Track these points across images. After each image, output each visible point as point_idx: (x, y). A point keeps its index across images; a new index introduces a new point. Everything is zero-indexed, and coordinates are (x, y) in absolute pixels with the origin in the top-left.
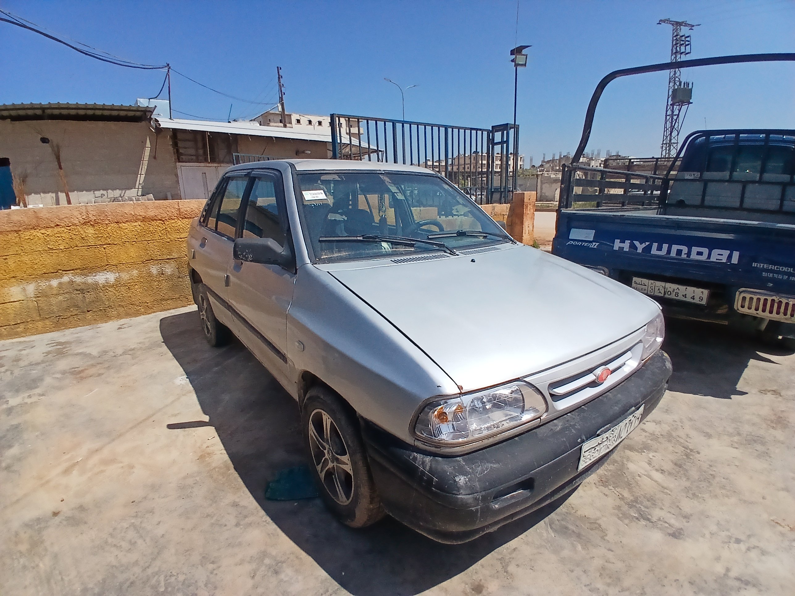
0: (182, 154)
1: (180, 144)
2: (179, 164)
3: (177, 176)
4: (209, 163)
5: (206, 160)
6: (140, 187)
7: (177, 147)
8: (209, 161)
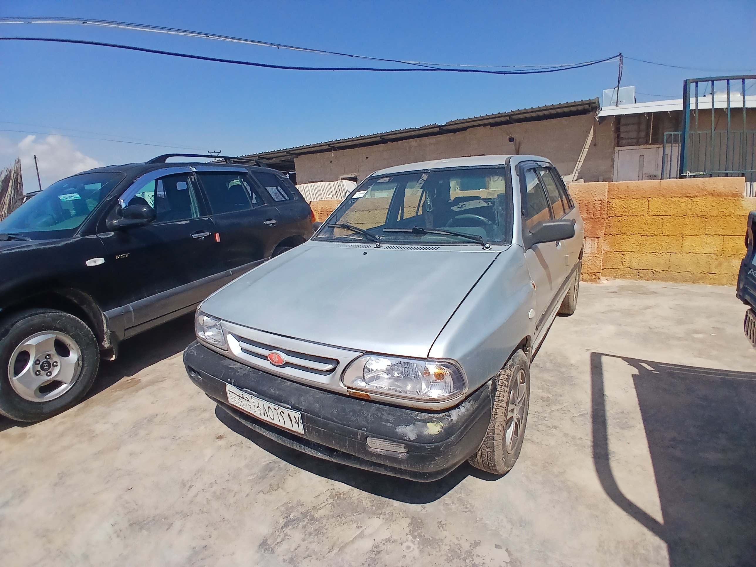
0: (622, 139)
1: (622, 129)
2: (617, 149)
3: (613, 160)
4: (650, 144)
5: (647, 143)
6: (577, 173)
7: (619, 132)
8: (650, 143)
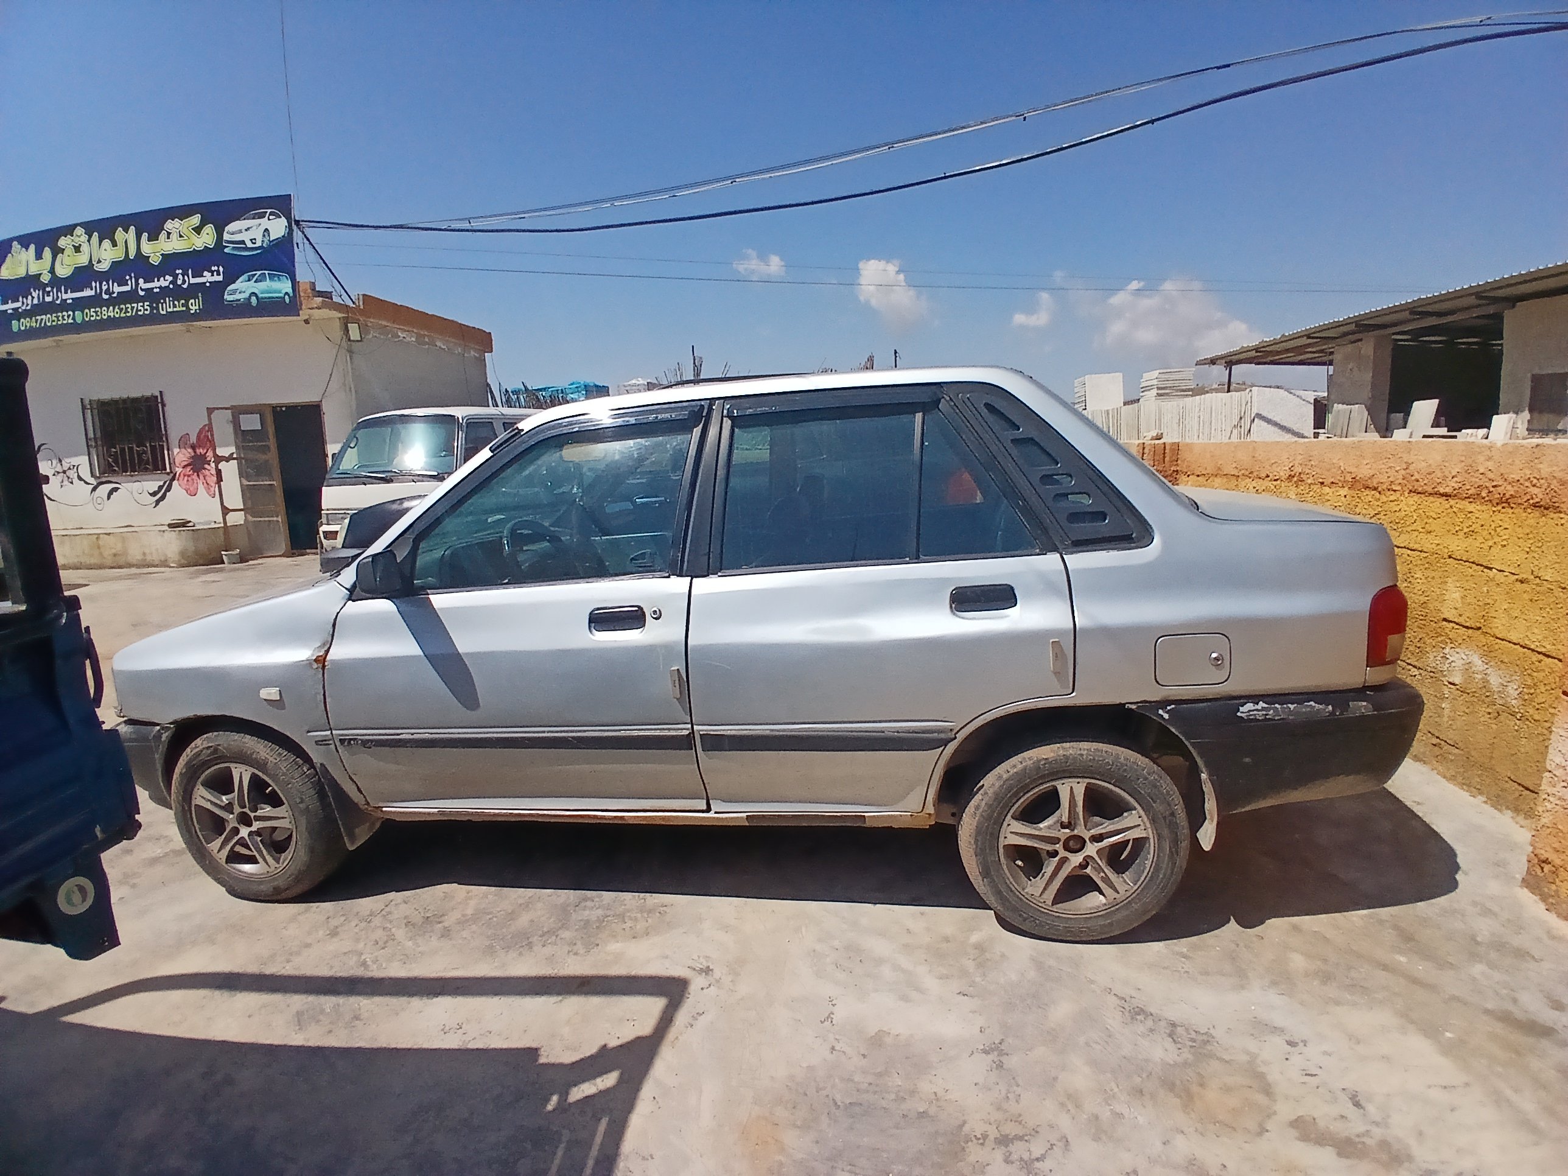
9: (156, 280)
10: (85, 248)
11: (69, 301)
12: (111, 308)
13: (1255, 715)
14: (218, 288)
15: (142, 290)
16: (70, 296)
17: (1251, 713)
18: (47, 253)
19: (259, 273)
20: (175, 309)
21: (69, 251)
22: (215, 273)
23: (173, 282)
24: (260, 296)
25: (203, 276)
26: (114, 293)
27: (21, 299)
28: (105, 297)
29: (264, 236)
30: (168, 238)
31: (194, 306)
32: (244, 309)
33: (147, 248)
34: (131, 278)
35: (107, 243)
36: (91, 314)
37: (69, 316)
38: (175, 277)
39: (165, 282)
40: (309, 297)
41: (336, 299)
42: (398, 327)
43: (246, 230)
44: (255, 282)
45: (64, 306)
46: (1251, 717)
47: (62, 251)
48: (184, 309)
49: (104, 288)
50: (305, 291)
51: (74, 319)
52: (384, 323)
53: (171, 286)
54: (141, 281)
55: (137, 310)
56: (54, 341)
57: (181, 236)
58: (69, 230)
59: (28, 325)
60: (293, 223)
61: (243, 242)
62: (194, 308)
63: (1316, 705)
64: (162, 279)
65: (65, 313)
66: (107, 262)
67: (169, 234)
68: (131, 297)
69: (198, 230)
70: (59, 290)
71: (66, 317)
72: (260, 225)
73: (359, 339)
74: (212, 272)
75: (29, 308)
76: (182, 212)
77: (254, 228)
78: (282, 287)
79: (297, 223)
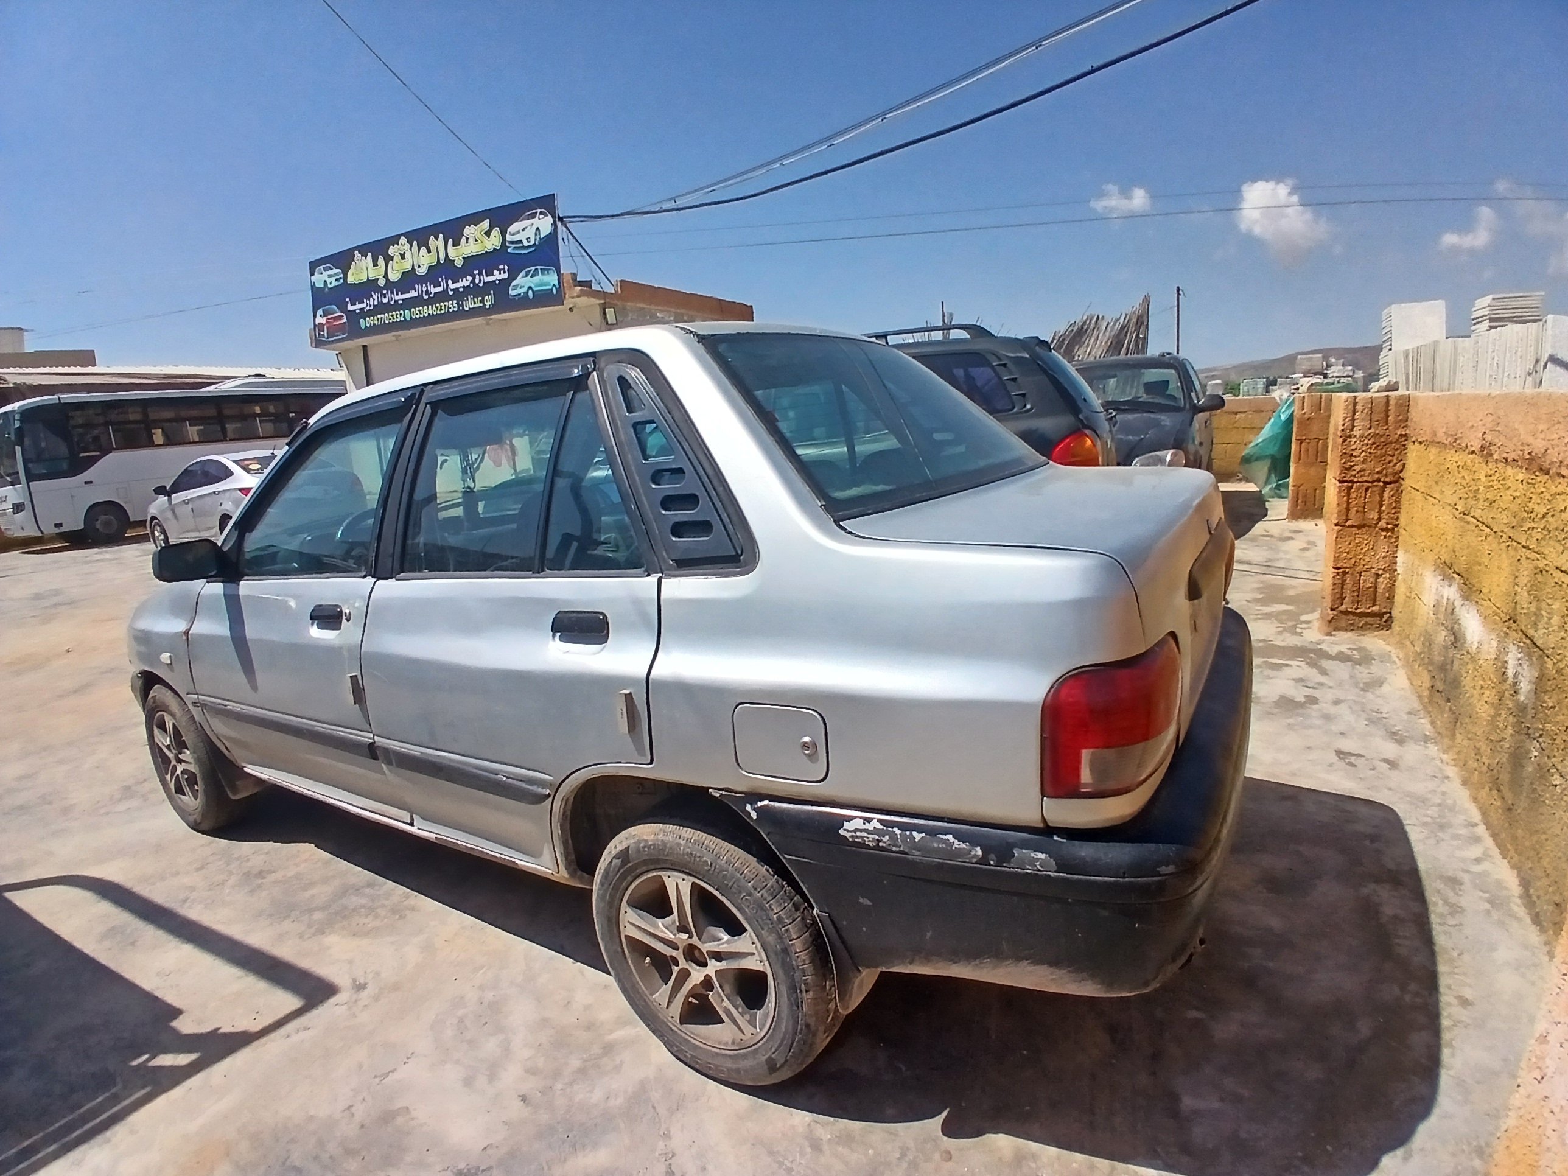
9: (460, 280)
10: (408, 255)
11: (400, 302)
12: (430, 307)
13: (862, 837)
14: (505, 283)
15: (451, 290)
16: (400, 297)
17: (858, 834)
18: (381, 260)
19: (533, 268)
20: (475, 306)
21: (397, 258)
22: (502, 272)
23: (473, 282)
24: (535, 289)
25: (493, 275)
26: (431, 293)
27: (365, 301)
28: (426, 297)
29: (536, 235)
30: (467, 243)
31: (488, 301)
32: (523, 302)
33: (452, 252)
34: (442, 280)
35: (423, 249)
36: (416, 312)
37: (401, 314)
38: (474, 278)
39: (466, 282)
40: (570, 287)
41: (595, 287)
42: (656, 308)
43: (523, 230)
44: (531, 277)
45: (397, 306)
46: (857, 840)
47: (392, 258)
48: (481, 305)
49: (424, 289)
50: (568, 282)
51: (404, 317)
52: (642, 305)
53: (471, 285)
54: (450, 282)
55: (449, 308)
56: (394, 336)
57: (476, 241)
58: (394, 240)
59: (372, 323)
60: (557, 219)
61: (521, 242)
62: (488, 304)
63: (956, 842)
64: (464, 279)
65: (398, 312)
66: (425, 266)
67: (467, 239)
68: (443, 296)
69: (488, 233)
70: (392, 293)
71: (398, 316)
72: (533, 224)
73: (615, 322)
74: (499, 270)
75: (371, 308)
76: (474, 219)
77: (529, 227)
78: (550, 279)
79: (561, 219)
